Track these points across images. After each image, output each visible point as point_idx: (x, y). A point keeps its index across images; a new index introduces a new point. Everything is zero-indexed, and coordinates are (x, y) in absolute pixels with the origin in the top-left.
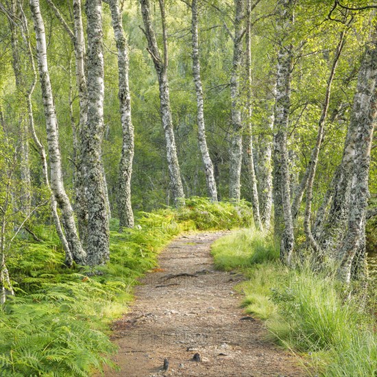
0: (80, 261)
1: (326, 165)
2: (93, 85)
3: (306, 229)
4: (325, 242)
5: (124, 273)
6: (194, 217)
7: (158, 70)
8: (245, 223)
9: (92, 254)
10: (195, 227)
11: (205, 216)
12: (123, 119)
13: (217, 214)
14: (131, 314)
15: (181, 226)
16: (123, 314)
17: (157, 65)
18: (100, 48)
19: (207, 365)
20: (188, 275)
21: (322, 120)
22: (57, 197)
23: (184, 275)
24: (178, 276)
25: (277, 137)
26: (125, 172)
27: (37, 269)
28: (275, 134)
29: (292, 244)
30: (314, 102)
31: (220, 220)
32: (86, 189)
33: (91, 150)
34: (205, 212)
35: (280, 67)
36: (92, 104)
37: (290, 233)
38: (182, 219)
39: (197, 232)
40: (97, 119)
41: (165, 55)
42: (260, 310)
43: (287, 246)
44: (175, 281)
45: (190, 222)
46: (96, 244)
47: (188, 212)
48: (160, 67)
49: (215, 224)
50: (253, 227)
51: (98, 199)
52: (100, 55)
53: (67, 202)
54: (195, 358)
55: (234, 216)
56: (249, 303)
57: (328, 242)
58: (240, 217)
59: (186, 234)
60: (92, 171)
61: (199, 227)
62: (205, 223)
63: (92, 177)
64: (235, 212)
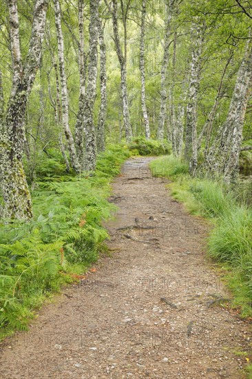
2: (91, 71)
3: (205, 156)
4: (214, 164)
6: (138, 148)
7: (120, 62)
8: (167, 152)
10: (138, 154)
11: (144, 147)
12: (102, 90)
13: (151, 147)
15: (131, 153)
17: (120, 60)
18: (95, 51)
20: (138, 179)
22: (66, 132)
23: (136, 178)
24: (133, 179)
27: (50, 173)
29: (196, 164)
31: (152, 150)
33: (89, 107)
34: (145, 145)
35: (193, 66)
36: (90, 82)
37: (196, 158)
38: (131, 149)
39: (140, 156)
40: (92, 91)
41: (125, 54)
42: (181, 197)
43: (193, 165)
44: (132, 181)
45: (136, 150)
46: (89, 159)
47: (135, 144)
48: (122, 61)
49: (150, 152)
50: (172, 155)
51: (91, 135)
52: (96, 55)
53: (71, 135)
54: (150, 218)
55: (160, 148)
56: (175, 194)
57: (216, 164)
58: (164, 149)
59: (134, 157)
60: (89, 119)
61: (141, 154)
62: (144, 151)
63: (88, 123)
64: (161, 146)
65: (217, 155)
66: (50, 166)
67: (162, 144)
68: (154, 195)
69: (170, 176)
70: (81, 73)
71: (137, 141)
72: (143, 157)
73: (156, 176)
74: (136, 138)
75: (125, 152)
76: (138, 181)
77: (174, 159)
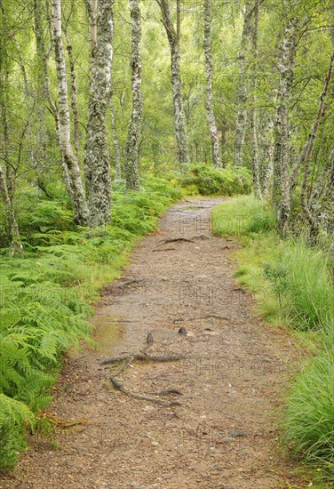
0: (85, 220)
1: (325, 139)
2: (102, 51)
3: (302, 201)
4: (320, 215)
5: (123, 235)
6: (198, 183)
7: (170, 41)
8: (245, 190)
9: (93, 215)
10: (198, 192)
11: (208, 182)
12: (134, 85)
13: (219, 180)
14: (123, 280)
15: (183, 191)
16: (116, 279)
17: (170, 37)
18: (110, 15)
19: (191, 341)
20: (185, 240)
21: (324, 94)
22: (66, 157)
23: (181, 240)
24: (175, 240)
25: (279, 109)
26: (133, 137)
27: (47, 225)
28: (278, 107)
29: (288, 215)
30: (317, 77)
31: (222, 187)
32: (91, 152)
33: (97, 114)
34: (209, 178)
35: (285, 41)
36: (100, 70)
37: (288, 204)
38: (186, 184)
39: (200, 197)
40: (104, 85)
41: (178, 26)
42: (251, 282)
43: (283, 217)
44: (172, 245)
45: (193, 186)
46: (99, 205)
47: (192, 177)
48: (173, 39)
49: (217, 190)
50: (253, 194)
51: (102, 163)
52: (110, 22)
53: (75, 163)
54: (180, 331)
55: (235, 183)
56: (242, 273)
57: (323, 215)
58: (242, 184)
59: (189, 198)
60: (98, 135)
61: (202, 193)
62: (208, 188)
63: (97, 141)
64: (236, 179)
65: (325, 200)
66: (47, 213)
67: (238, 176)
68: (204, 276)
69: (243, 234)
70: (93, 56)
71: (196, 172)
72: (205, 198)
73: (217, 235)
74: (194, 167)
75: (173, 190)
76: (184, 245)
77: (255, 203)
